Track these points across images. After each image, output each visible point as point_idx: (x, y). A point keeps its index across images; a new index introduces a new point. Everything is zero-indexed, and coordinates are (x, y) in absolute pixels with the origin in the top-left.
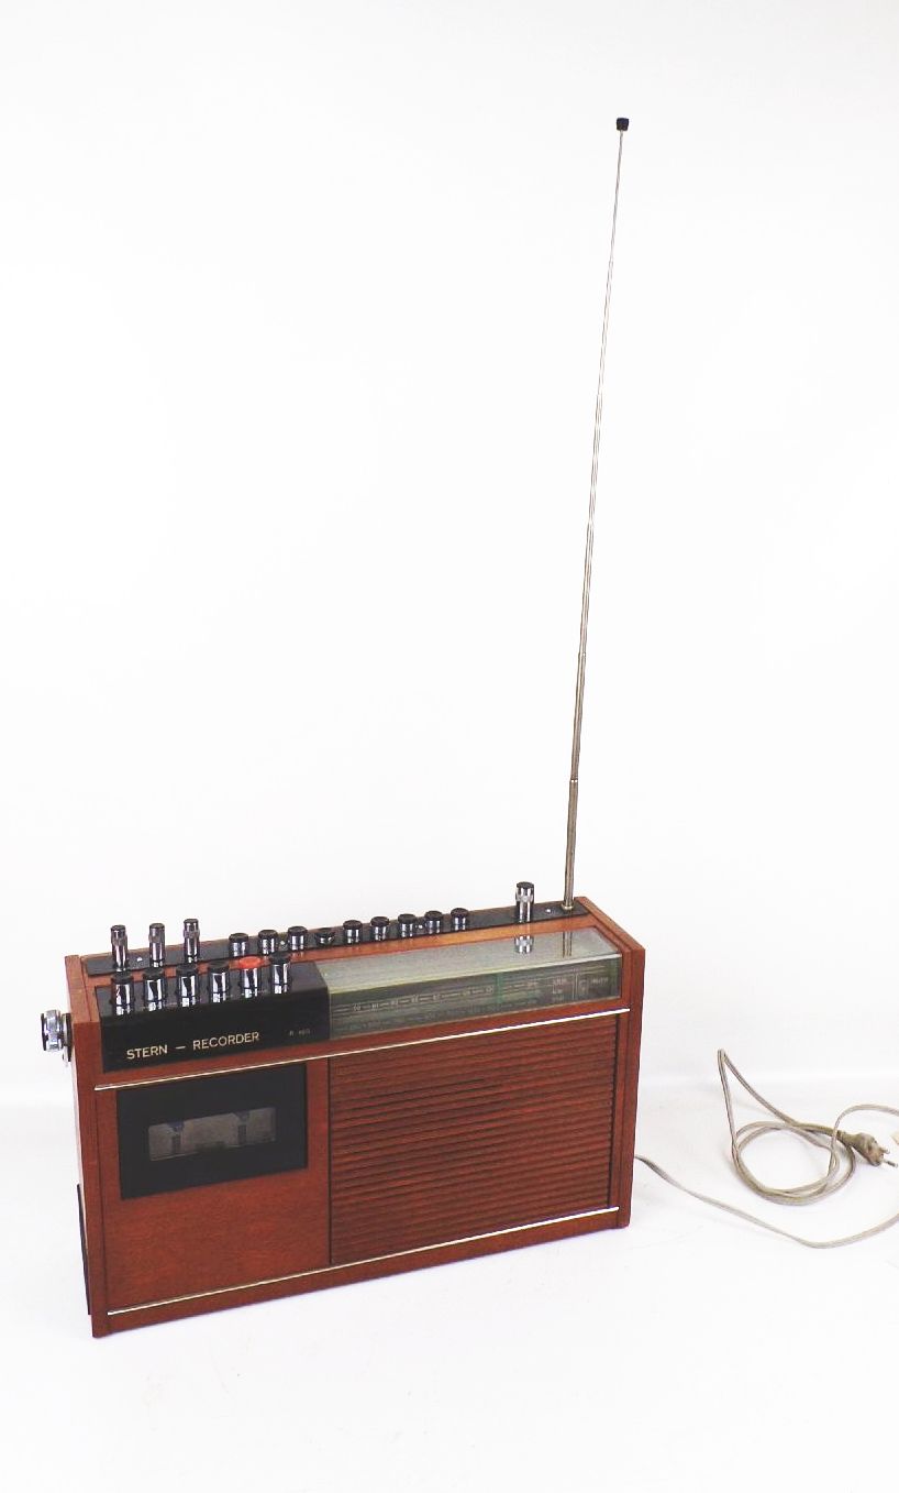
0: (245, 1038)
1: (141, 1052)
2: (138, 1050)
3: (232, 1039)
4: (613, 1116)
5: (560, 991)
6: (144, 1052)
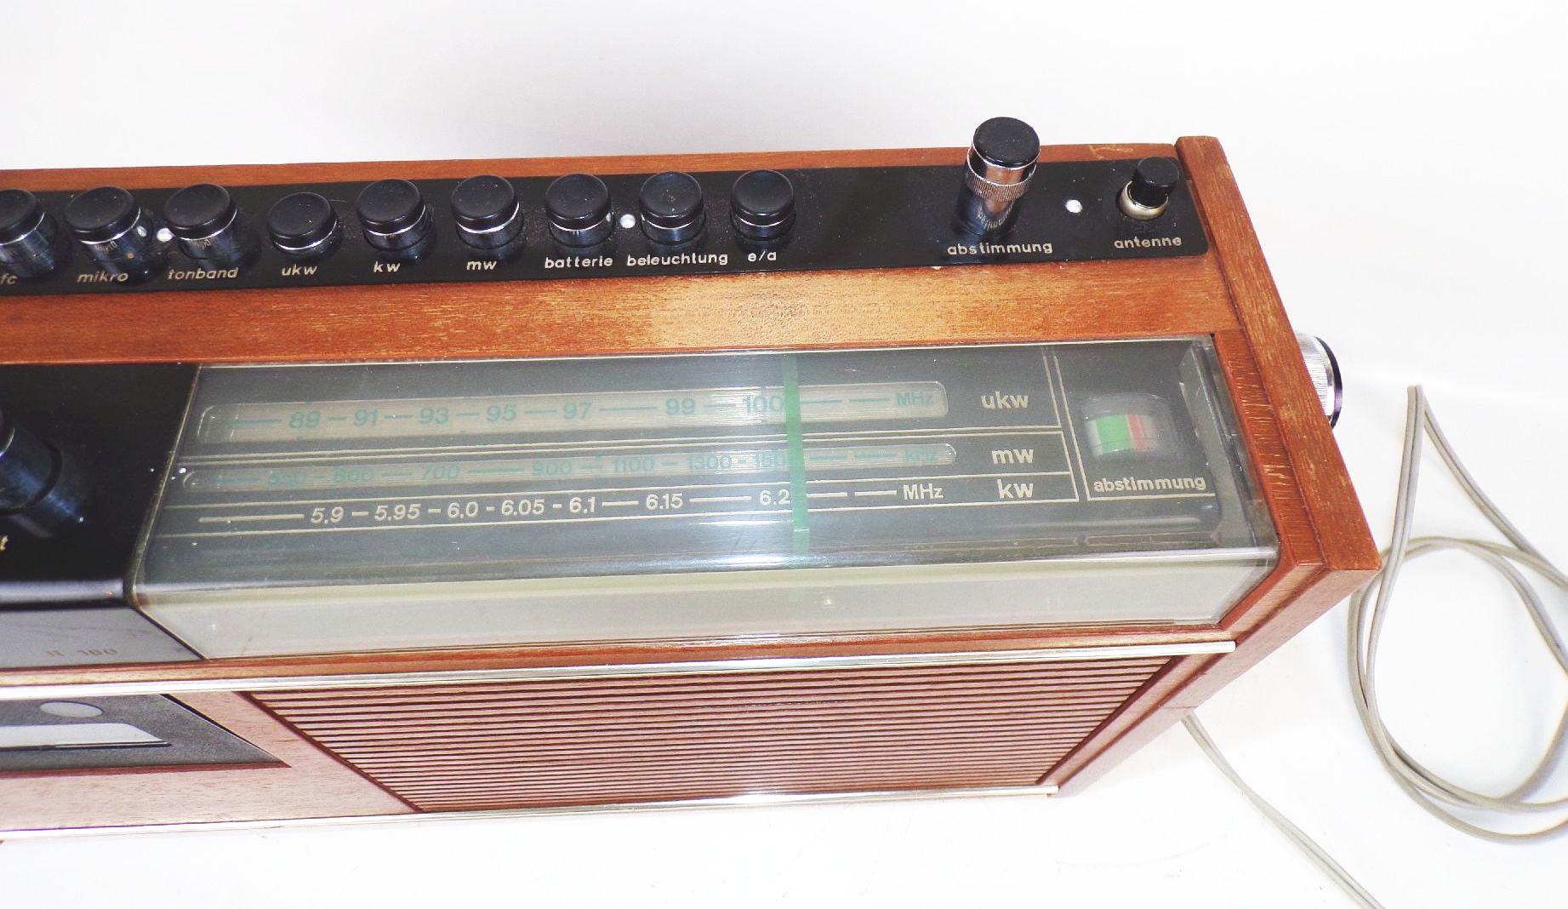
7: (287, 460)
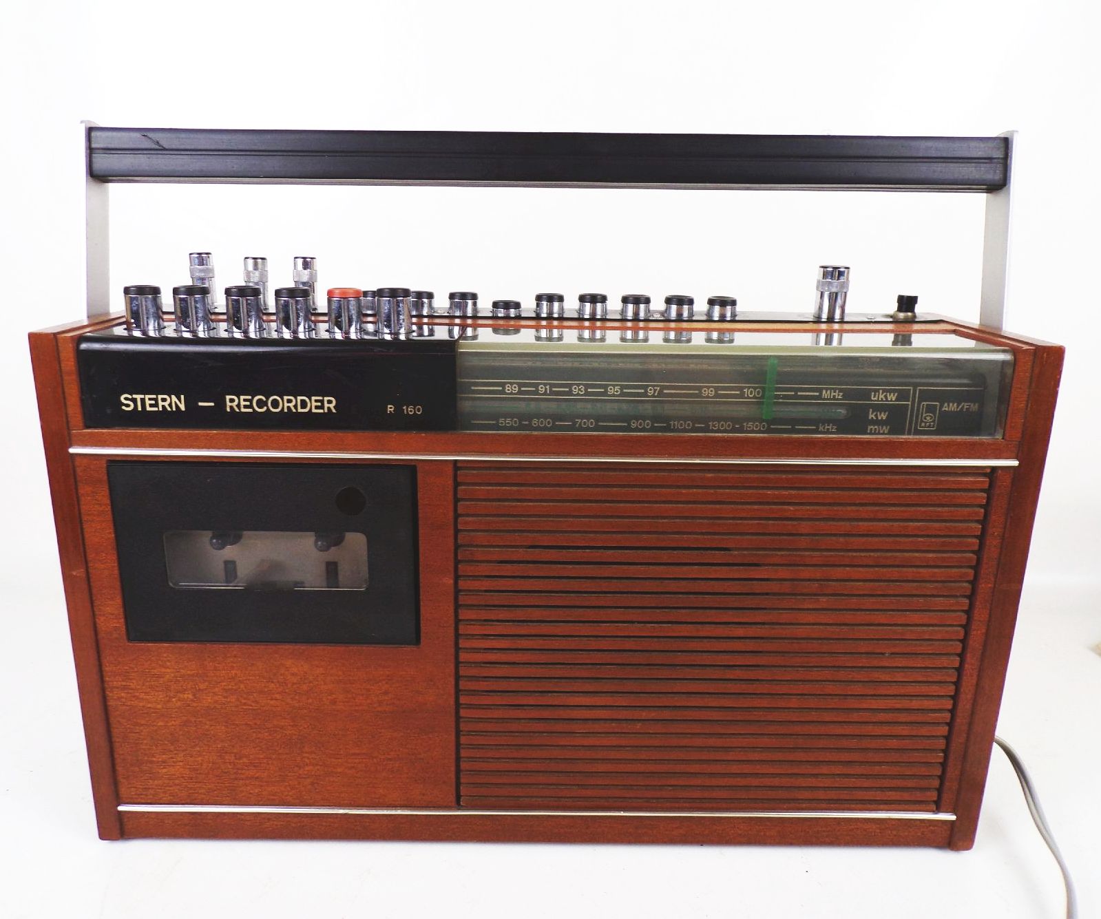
0: (313, 404)
1: (143, 400)
2: (138, 397)
3: (288, 403)
4: (962, 656)
5: (883, 416)
6: (148, 402)
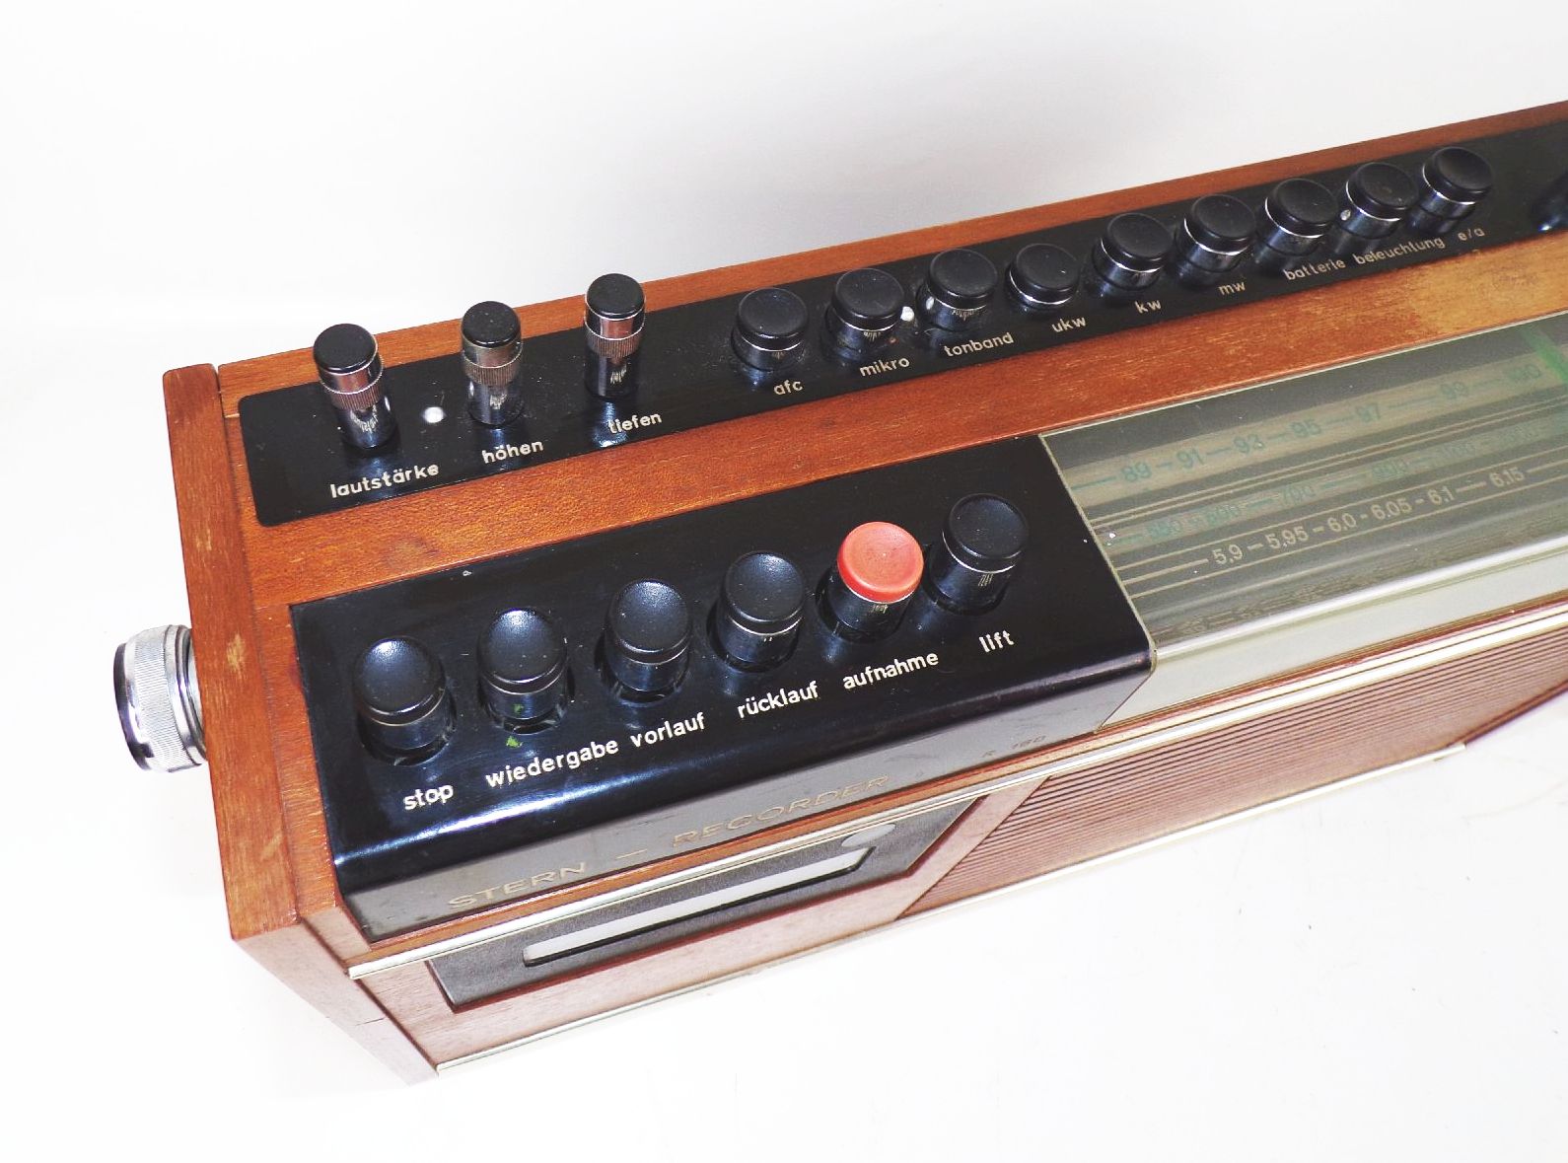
7: (1133, 517)
